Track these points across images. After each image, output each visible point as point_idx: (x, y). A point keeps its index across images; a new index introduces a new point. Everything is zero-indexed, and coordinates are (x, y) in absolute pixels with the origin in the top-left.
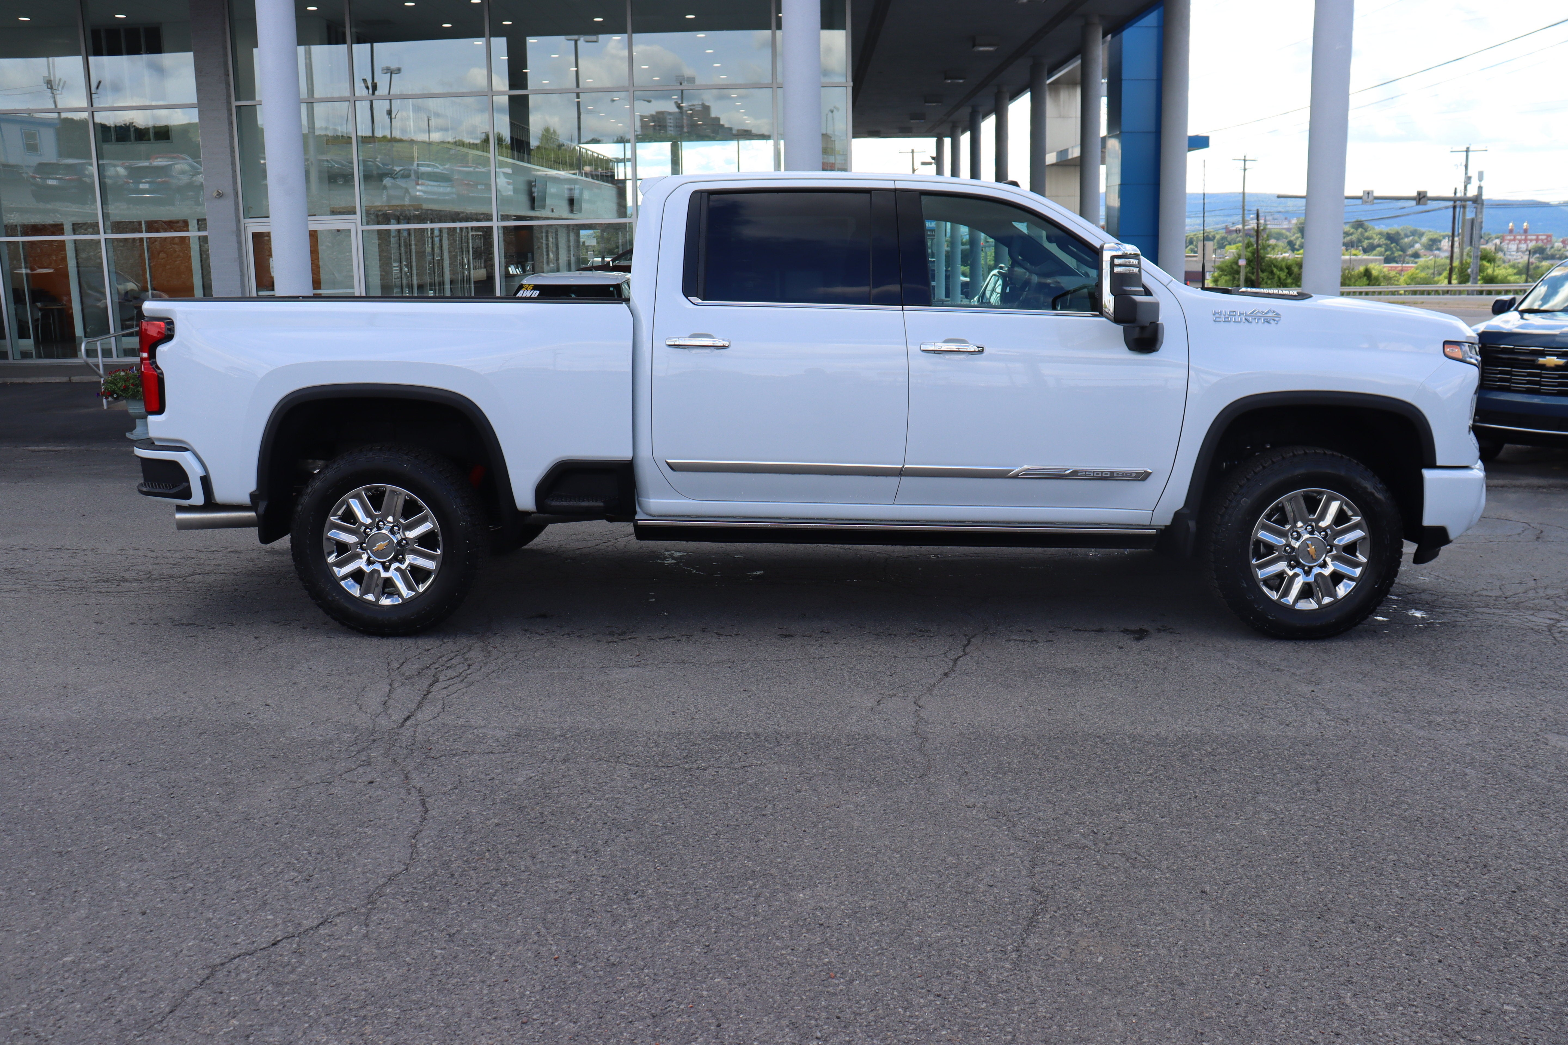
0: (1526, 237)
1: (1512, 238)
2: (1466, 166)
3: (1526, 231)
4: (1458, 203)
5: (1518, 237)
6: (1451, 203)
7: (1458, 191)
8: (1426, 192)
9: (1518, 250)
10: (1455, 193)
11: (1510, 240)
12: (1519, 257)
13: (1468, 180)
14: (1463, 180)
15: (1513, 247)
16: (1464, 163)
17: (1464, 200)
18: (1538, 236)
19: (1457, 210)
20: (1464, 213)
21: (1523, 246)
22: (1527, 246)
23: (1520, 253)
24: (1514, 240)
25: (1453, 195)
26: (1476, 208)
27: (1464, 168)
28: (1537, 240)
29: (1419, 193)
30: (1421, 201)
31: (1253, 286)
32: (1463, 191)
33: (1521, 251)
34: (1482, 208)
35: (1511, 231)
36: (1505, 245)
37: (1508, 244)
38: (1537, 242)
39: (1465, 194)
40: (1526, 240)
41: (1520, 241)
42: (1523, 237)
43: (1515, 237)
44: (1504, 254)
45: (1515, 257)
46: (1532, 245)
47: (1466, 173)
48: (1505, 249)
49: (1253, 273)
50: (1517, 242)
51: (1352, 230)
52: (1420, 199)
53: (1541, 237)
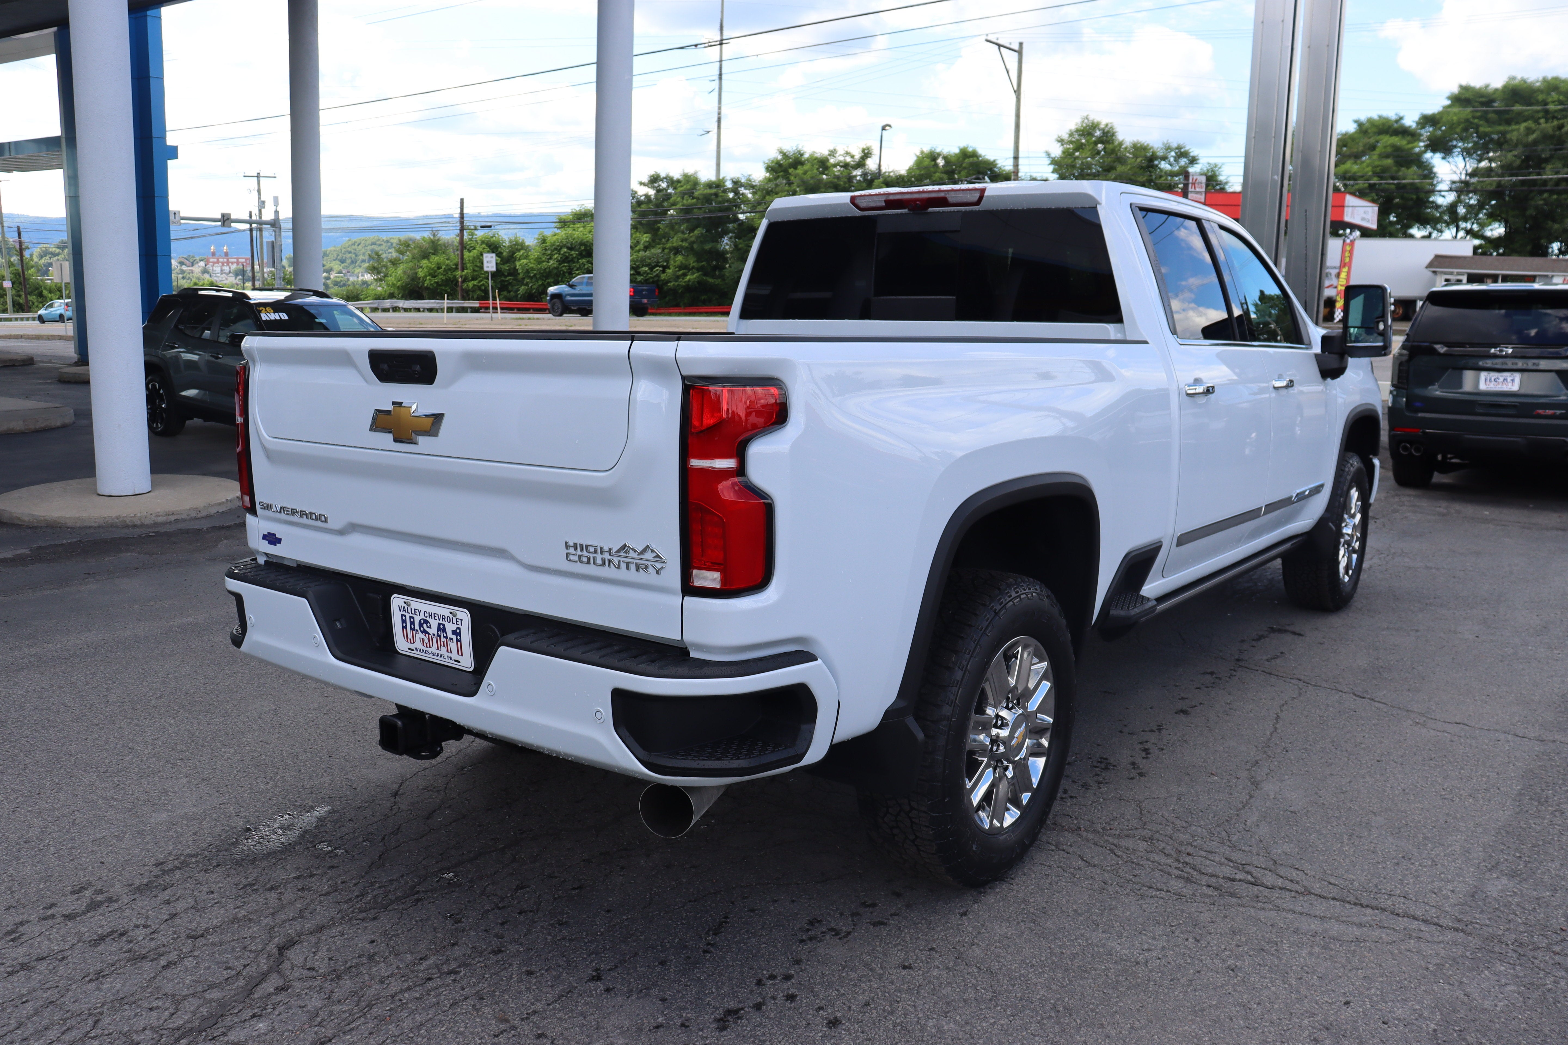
0: (228, 260)
1: (215, 260)
2: (259, 191)
3: (226, 254)
4: (254, 225)
5: (221, 260)
6: (247, 226)
7: (253, 214)
8: (229, 215)
9: (222, 272)
10: (251, 216)
11: (214, 263)
12: (224, 279)
13: (262, 204)
14: (257, 205)
15: (217, 269)
16: (256, 188)
17: (260, 223)
18: (238, 259)
19: (254, 233)
20: (261, 236)
21: (226, 269)
22: (230, 268)
23: (224, 275)
24: (218, 262)
25: (248, 218)
26: (275, 232)
27: (257, 193)
28: (238, 263)
29: (223, 215)
30: (226, 224)
31: (23, 311)
32: (258, 214)
33: (225, 273)
34: (280, 232)
35: (213, 254)
36: (209, 267)
37: (213, 266)
38: (238, 265)
39: (260, 217)
40: (228, 263)
41: (223, 263)
42: (225, 260)
43: (218, 259)
44: (210, 276)
45: (220, 279)
46: (234, 267)
47: (259, 198)
48: (211, 271)
49: (20, 296)
50: (220, 264)
51: (58, 251)
52: (224, 222)
53: (240, 260)
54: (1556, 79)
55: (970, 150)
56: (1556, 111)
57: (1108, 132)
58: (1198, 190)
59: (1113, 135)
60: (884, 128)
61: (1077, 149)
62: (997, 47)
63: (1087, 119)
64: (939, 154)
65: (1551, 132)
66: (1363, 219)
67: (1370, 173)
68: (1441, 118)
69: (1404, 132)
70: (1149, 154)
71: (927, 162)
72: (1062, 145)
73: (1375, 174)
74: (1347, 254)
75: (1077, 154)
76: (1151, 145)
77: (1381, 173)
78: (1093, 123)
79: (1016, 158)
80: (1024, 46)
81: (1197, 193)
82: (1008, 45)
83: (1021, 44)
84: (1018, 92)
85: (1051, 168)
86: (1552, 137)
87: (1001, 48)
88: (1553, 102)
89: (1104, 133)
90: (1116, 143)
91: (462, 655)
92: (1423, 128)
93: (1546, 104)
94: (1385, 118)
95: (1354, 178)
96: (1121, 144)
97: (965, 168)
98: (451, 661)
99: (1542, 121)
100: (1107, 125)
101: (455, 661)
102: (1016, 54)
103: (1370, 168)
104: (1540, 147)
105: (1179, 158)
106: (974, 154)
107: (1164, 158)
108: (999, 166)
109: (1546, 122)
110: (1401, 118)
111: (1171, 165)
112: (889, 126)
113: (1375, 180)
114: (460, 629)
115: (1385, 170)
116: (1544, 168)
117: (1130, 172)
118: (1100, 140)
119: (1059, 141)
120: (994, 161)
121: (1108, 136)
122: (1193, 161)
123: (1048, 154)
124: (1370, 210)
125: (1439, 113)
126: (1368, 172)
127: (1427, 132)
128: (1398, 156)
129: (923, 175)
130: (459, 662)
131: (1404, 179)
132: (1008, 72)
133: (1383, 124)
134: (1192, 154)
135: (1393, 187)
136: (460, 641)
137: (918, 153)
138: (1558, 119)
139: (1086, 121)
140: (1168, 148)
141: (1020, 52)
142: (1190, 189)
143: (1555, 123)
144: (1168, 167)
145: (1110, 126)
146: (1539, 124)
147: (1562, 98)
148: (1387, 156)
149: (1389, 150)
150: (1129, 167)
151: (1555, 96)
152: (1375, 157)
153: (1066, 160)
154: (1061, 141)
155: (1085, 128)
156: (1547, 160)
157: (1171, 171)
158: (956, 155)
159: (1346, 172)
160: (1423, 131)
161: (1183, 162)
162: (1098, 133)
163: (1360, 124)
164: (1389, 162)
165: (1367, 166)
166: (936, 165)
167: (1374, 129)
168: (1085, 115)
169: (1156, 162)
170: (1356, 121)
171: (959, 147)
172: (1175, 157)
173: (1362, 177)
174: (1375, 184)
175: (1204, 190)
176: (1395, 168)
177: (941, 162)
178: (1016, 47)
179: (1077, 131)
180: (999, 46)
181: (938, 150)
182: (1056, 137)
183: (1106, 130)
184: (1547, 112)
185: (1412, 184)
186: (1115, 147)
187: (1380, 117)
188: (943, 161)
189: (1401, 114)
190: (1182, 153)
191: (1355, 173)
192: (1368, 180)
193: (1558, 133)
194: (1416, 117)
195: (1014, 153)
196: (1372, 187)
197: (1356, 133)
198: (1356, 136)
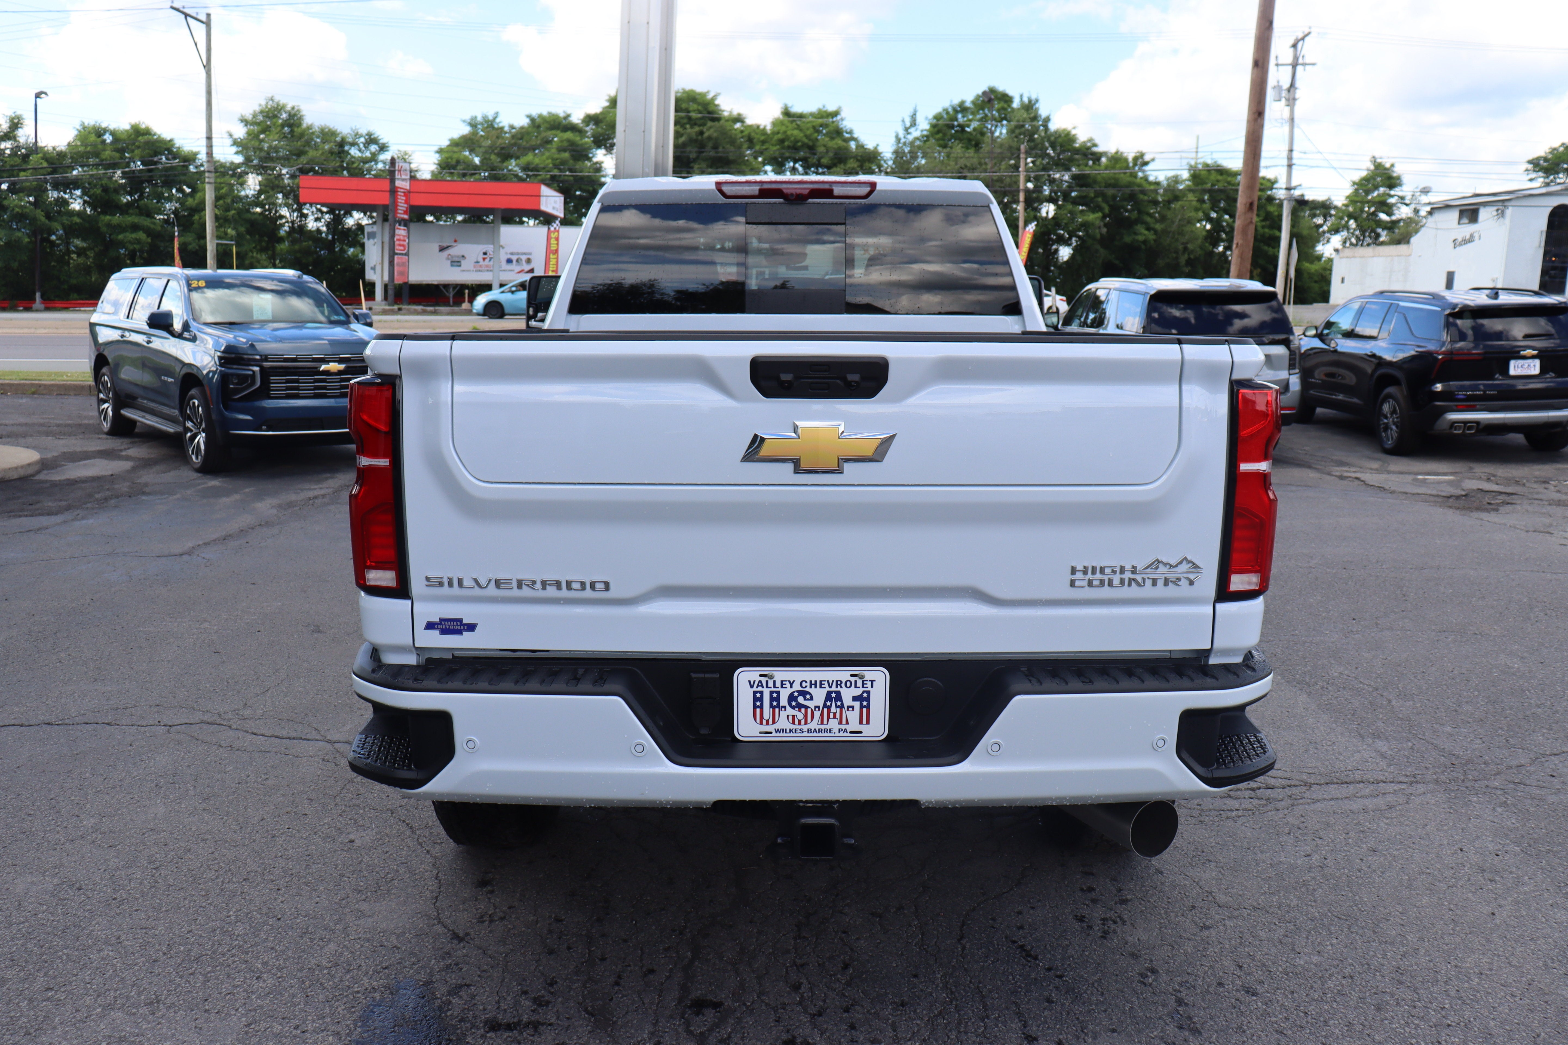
54: (692, 91)
55: (143, 126)
56: (697, 119)
57: (295, 115)
58: (403, 177)
59: (300, 119)
60: (38, 96)
61: (263, 131)
62: (183, 16)
63: (272, 99)
64: (105, 130)
65: (695, 137)
66: (554, 208)
67: (551, 165)
68: (605, 118)
69: (573, 128)
70: (338, 139)
71: (93, 138)
72: (246, 125)
73: (556, 166)
74: (553, 241)
75: (262, 136)
76: (338, 131)
77: (559, 165)
78: (278, 104)
79: (209, 138)
80: (212, 17)
81: (403, 180)
82: (194, 15)
83: (208, 15)
84: (207, 67)
85: (234, 149)
86: (696, 141)
87: (189, 18)
88: (694, 111)
89: (290, 115)
90: (304, 126)
91: (868, 722)
92: (588, 125)
93: (689, 112)
94: (553, 115)
95: (536, 169)
96: (309, 127)
97: (139, 147)
98: (845, 734)
99: (688, 126)
100: (293, 108)
101: (851, 732)
102: (204, 26)
103: (550, 161)
104: (688, 149)
105: (369, 144)
106: (147, 132)
107: (353, 144)
108: (177, 145)
109: (692, 127)
110: (569, 116)
111: (360, 150)
112: (46, 94)
113: (556, 172)
114: (868, 692)
115: (564, 162)
116: (692, 168)
117: (323, 158)
118: (286, 124)
119: (242, 121)
120: (171, 140)
121: (294, 120)
122: (383, 148)
123: (231, 135)
124: (557, 199)
125: (601, 113)
126: (548, 164)
127: (590, 129)
128: (574, 151)
129: (89, 152)
130: (861, 732)
131: (581, 172)
132: (196, 44)
133: (554, 121)
134: (381, 141)
135: (571, 178)
136: (868, 707)
137: (79, 128)
138: (699, 126)
139: (271, 102)
140: (357, 135)
141: (208, 24)
142: (397, 177)
143: (697, 129)
144: (358, 154)
145: (296, 108)
146: (685, 129)
147: (700, 108)
148: (565, 150)
149: (565, 144)
150: (320, 152)
151: (694, 106)
152: (554, 151)
153: (253, 142)
154: (245, 121)
155: (270, 109)
156: (695, 160)
157: (361, 157)
158: (127, 131)
159: (528, 164)
160: (588, 129)
161: (374, 148)
162: (284, 116)
163: (533, 120)
164: (566, 155)
165: (547, 159)
166: (104, 141)
167: (546, 125)
168: (270, 96)
169: (346, 148)
170: (528, 116)
171: (130, 124)
172: (364, 144)
173: (544, 168)
174: (555, 176)
175: (408, 177)
176: (571, 162)
177: (108, 138)
178: (204, 18)
179: (261, 112)
180: (186, 15)
181: (104, 125)
182: (239, 116)
183: (293, 112)
184: (690, 118)
185: (588, 177)
186: (305, 130)
187: (549, 113)
188: (111, 138)
189: (569, 112)
190: (371, 140)
191: (537, 165)
192: (549, 171)
193: (700, 138)
194: (581, 116)
195: (207, 132)
196: (553, 178)
197: (529, 127)
198: (530, 130)
